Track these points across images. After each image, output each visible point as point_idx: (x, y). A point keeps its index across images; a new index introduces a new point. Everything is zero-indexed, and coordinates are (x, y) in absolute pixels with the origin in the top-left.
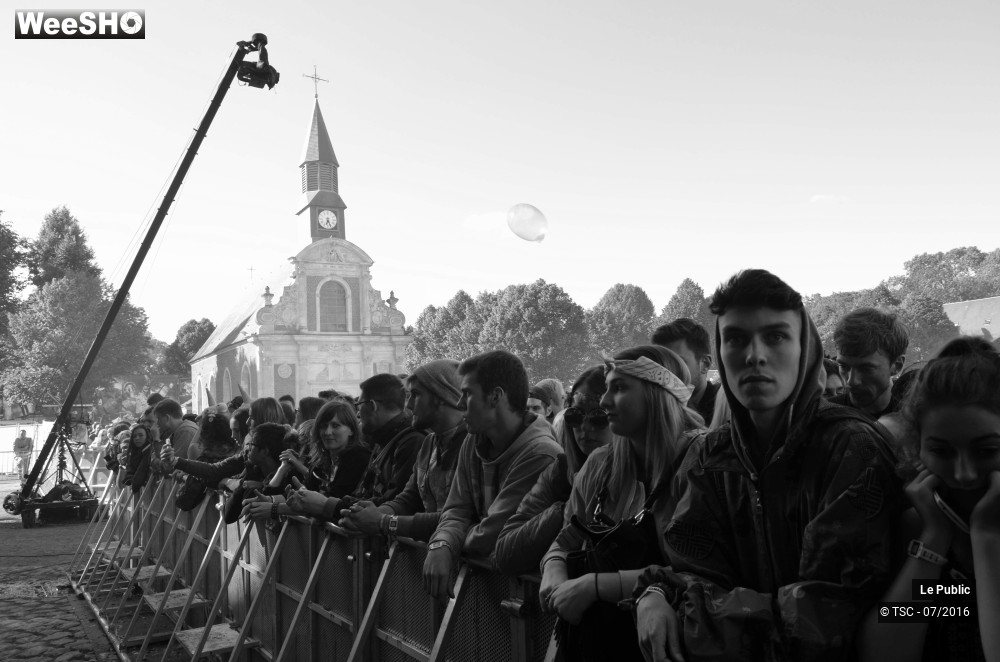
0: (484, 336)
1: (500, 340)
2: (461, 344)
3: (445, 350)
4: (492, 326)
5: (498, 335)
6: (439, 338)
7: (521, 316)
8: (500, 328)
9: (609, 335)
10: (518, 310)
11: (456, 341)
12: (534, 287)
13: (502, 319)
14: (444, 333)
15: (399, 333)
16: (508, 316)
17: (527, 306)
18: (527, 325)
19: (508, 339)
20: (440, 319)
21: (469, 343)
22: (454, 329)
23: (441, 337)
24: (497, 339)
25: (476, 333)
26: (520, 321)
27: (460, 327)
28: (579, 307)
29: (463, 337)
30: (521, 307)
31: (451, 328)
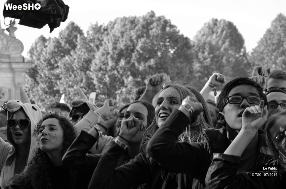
0: (96, 65)
1: (113, 69)
2: (73, 72)
3: (58, 78)
4: (103, 55)
5: (111, 63)
6: (52, 66)
7: (134, 47)
8: (112, 58)
9: (211, 64)
10: (131, 41)
11: (69, 69)
12: (144, 19)
13: (115, 48)
14: (56, 62)
15: (18, 60)
16: (121, 45)
17: (139, 37)
18: (140, 55)
19: (121, 68)
20: (52, 48)
21: (81, 70)
22: (67, 58)
23: (53, 65)
24: (109, 68)
25: (88, 62)
26: (133, 51)
27: (71, 56)
28: (187, 39)
29: (76, 65)
30: (134, 37)
31: (63, 57)
